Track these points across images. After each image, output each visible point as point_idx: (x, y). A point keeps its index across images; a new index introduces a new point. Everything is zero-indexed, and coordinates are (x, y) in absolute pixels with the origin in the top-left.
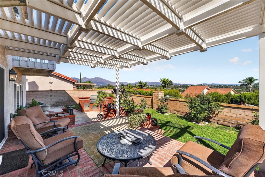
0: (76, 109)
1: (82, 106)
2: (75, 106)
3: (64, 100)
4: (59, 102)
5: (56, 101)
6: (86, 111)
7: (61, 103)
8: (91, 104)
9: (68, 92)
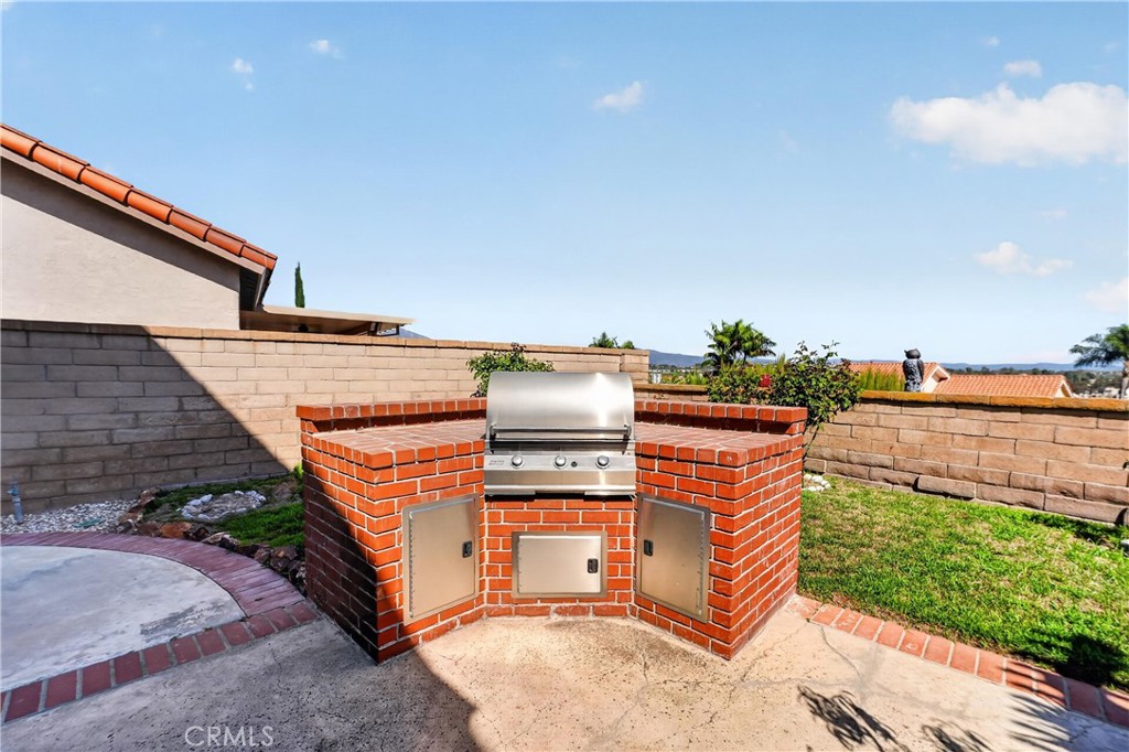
0: (267, 563)
1: (375, 547)
2: (255, 498)
3: (125, 434)
4: (61, 462)
5: (29, 441)
6: (431, 620)
7: (91, 470)
8: (501, 510)
9: (182, 351)
